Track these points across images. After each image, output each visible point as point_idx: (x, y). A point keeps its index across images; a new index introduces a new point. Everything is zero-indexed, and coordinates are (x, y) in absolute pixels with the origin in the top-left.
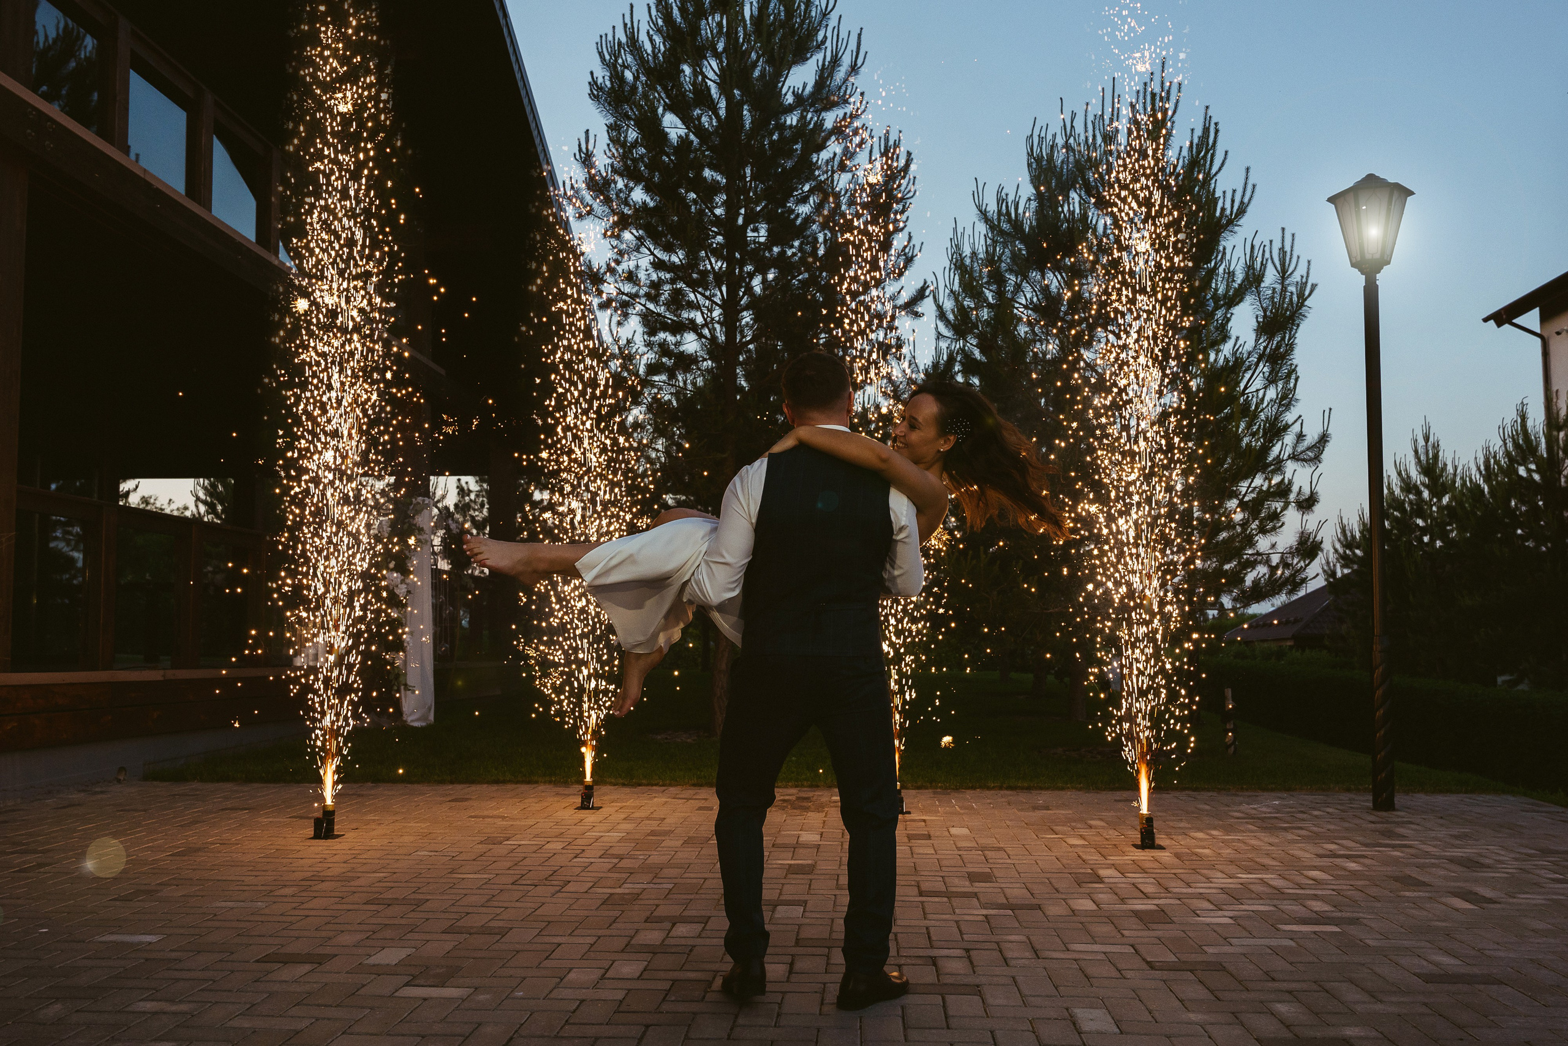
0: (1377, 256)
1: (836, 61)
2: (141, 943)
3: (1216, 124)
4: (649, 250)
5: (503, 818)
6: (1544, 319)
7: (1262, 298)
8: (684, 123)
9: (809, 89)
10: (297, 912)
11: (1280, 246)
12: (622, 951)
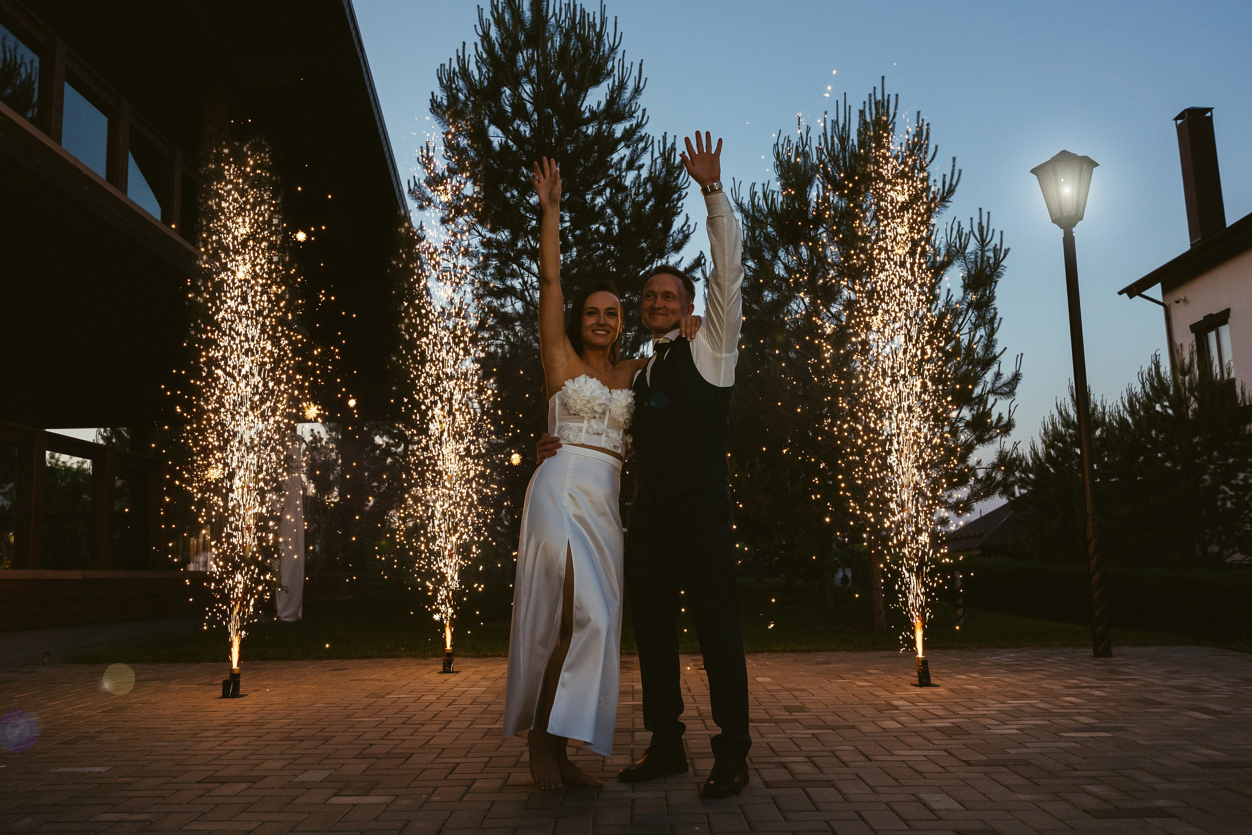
0: (1073, 213)
1: (622, 86)
2: (91, 773)
3: (928, 125)
4: (478, 232)
5: (380, 680)
6: (1165, 292)
7: (968, 261)
8: (504, 133)
9: (602, 106)
10: (223, 748)
11: (979, 221)
12: (514, 766)
